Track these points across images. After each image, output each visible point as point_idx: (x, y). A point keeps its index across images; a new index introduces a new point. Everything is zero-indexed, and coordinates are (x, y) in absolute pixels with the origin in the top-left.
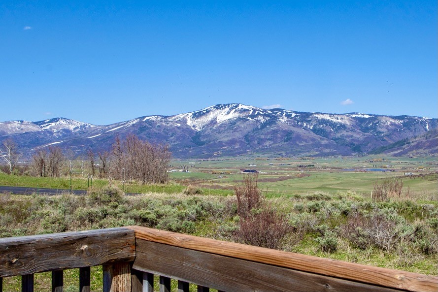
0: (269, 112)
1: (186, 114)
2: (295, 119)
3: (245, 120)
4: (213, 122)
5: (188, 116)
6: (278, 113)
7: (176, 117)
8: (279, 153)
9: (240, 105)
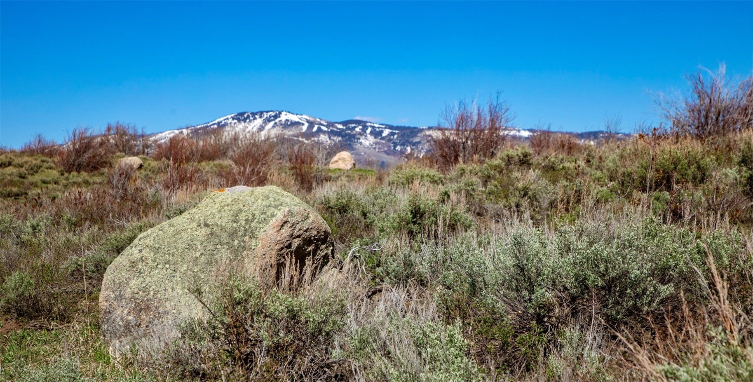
0: (340, 126)
2: (390, 140)
6: (357, 129)
7: (158, 137)
9: (283, 113)
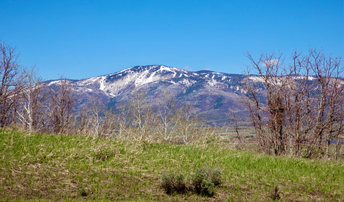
0: (196, 74)
1: (98, 78)
2: (226, 83)
3: (167, 84)
4: (131, 86)
5: (101, 80)
6: (206, 76)
7: (86, 81)
8: (209, 122)
9: (162, 67)
